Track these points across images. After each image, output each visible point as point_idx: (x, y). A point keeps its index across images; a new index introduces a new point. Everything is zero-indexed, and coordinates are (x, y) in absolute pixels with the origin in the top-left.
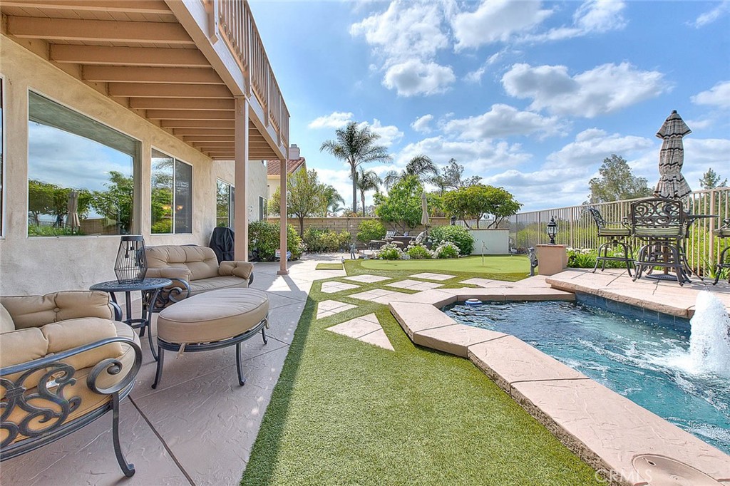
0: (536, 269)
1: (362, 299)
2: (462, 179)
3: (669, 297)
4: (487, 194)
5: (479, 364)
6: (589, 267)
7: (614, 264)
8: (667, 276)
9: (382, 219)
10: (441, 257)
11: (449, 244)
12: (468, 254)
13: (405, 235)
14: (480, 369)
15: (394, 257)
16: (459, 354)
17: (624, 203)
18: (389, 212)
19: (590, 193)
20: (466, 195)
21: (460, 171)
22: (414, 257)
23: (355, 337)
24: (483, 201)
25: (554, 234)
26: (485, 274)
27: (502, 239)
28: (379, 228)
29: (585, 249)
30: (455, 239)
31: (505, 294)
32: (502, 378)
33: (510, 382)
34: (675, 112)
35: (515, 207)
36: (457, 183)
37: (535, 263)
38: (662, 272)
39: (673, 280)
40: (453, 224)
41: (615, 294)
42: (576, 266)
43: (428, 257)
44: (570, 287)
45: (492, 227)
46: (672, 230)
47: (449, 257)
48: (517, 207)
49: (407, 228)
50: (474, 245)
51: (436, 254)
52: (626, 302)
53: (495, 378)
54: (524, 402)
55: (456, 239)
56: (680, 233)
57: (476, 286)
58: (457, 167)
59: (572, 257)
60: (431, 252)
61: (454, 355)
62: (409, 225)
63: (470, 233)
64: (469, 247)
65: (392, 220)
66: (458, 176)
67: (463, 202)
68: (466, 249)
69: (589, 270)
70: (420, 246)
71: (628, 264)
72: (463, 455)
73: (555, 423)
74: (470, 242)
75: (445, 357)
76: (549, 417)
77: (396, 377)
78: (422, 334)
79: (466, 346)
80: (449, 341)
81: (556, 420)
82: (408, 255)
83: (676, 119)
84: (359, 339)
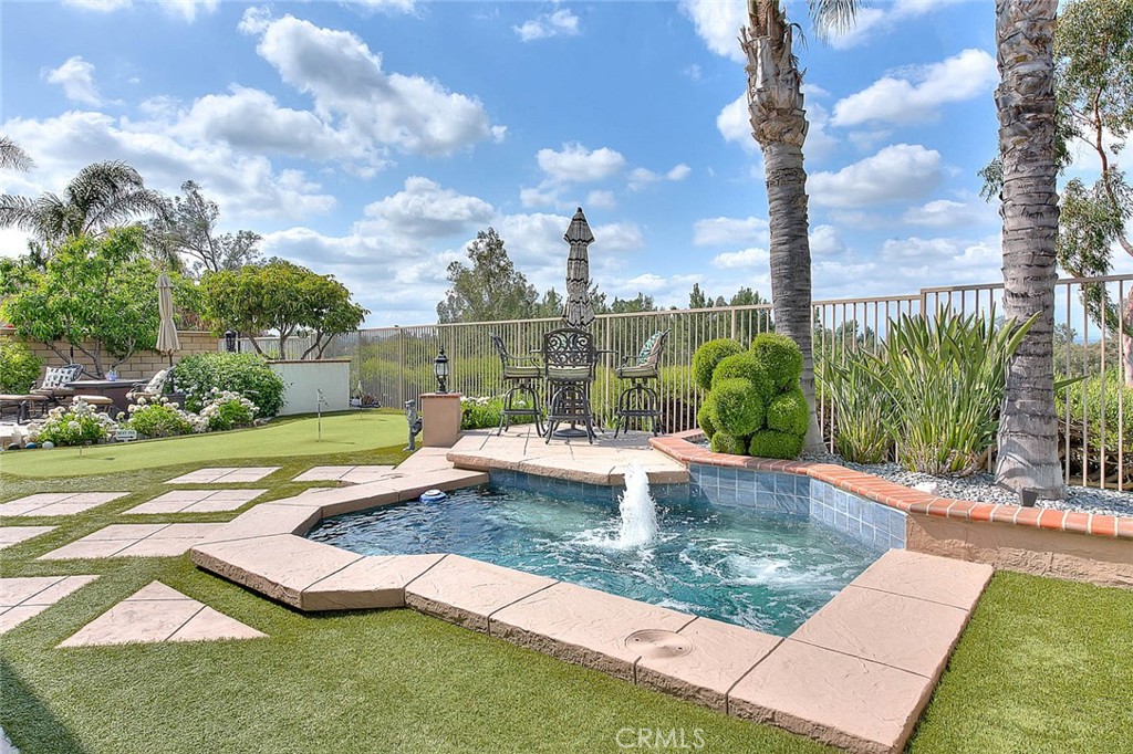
0: (419, 437)
1: (92, 555)
2: (214, 234)
3: (588, 460)
4: (302, 285)
5: (431, 608)
6: (487, 427)
7: (514, 418)
8: (575, 432)
9: (24, 335)
10: (216, 426)
11: (230, 396)
12: (272, 415)
13: (110, 378)
14: (433, 615)
15: (91, 437)
16: (394, 603)
17: (522, 323)
18: (48, 315)
19: (451, 287)
20: (259, 286)
21: (209, 213)
22: (147, 433)
23: (160, 637)
24: (296, 300)
25: (444, 376)
26: (333, 456)
27: (335, 380)
28: (17, 358)
29: (482, 398)
30: (244, 384)
31: (399, 490)
32: (474, 614)
33: (487, 615)
34: (580, 210)
35: (355, 314)
36: (202, 241)
37: (417, 426)
38: (569, 426)
39: (582, 435)
40: (231, 348)
41: (539, 467)
42: (472, 426)
43: (184, 431)
44: (482, 464)
45: (310, 357)
46: (580, 371)
47: (234, 426)
48: (358, 315)
49: (104, 359)
50: (285, 395)
51: (201, 420)
52: (552, 475)
53: (460, 619)
54: (511, 633)
55: (246, 383)
56: (590, 375)
57: (340, 484)
58: (201, 204)
59: (467, 413)
60: (191, 418)
61: (383, 609)
62: (109, 350)
63: (277, 371)
64: (274, 399)
65: (57, 337)
66: (204, 227)
67: (253, 300)
68: (269, 406)
69: (490, 431)
70: (162, 404)
71: (533, 417)
72: (479, 719)
73: (554, 641)
74: (277, 387)
75: (370, 617)
76: (545, 638)
77: (314, 673)
78: (319, 590)
79: (401, 587)
80: (372, 588)
81: (553, 637)
82: (130, 432)
83: (580, 220)
84: (173, 639)
